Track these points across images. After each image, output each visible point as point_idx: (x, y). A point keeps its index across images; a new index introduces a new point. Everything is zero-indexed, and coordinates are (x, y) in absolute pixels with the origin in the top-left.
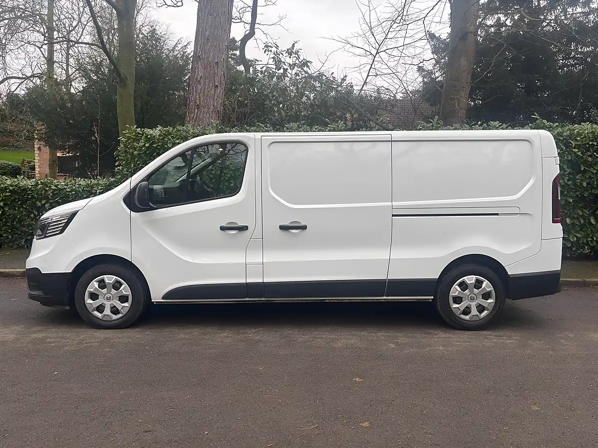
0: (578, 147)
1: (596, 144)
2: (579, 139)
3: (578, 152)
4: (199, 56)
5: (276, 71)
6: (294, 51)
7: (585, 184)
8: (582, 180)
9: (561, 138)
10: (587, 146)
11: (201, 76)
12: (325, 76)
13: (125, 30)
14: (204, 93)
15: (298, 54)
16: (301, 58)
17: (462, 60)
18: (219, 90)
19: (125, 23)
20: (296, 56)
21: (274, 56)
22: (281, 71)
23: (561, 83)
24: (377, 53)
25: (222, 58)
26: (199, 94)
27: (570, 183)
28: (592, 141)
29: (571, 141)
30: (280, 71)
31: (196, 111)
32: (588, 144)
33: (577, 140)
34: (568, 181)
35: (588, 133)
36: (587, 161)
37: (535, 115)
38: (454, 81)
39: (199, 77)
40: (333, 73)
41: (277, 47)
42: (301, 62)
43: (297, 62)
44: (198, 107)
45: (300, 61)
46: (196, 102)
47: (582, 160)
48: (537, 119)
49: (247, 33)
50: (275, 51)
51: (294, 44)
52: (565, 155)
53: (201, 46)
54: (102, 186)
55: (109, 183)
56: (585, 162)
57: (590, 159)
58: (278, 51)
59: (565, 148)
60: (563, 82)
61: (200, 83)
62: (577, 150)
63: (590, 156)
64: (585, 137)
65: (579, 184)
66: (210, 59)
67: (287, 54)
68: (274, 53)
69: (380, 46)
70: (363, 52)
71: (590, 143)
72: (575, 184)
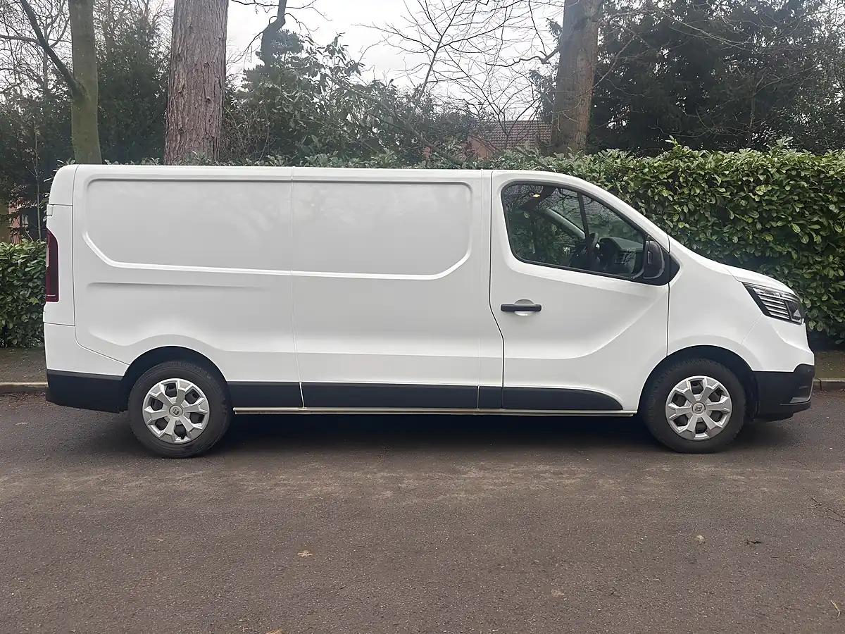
0: (726, 185)
1: (752, 180)
2: (727, 173)
3: (726, 192)
4: (179, 55)
5: (311, 77)
6: (337, 48)
7: (735, 239)
8: (733, 234)
9: (701, 172)
10: (740, 183)
11: (184, 85)
12: (382, 84)
13: (79, 17)
14: (189, 112)
15: (342, 53)
16: (348, 59)
17: (579, 58)
18: (212, 105)
19: (79, 7)
20: (340, 55)
21: (307, 55)
22: (318, 78)
23: (728, 92)
24: (438, 48)
25: (215, 58)
26: (182, 113)
27: (714, 238)
28: (748, 175)
29: (716, 176)
30: (314, 79)
31: (179, 138)
32: (741, 180)
33: (724, 175)
34: (712, 235)
35: (742, 165)
36: (739, 205)
37: (670, 139)
38: (569, 90)
39: (180, 86)
40: (392, 80)
41: (311, 41)
42: (347, 65)
43: (341, 64)
44: (181, 132)
45: (346, 62)
46: (177, 125)
47: (732, 205)
48: (673, 145)
49: (273, 20)
50: (309, 48)
51: (336, 38)
52: (708, 197)
53: (180, 39)
54: (27, 254)
55: (36, 248)
56: (736, 208)
57: (743, 203)
58: (313, 47)
59: (707, 187)
60: (731, 91)
61: (182, 96)
62: (724, 190)
63: (743, 198)
64: (738, 170)
65: (727, 239)
66: (196, 59)
67: (327, 53)
68: (307, 50)
69: (442, 36)
70: (418, 47)
71: (744, 179)
72: (722, 240)
